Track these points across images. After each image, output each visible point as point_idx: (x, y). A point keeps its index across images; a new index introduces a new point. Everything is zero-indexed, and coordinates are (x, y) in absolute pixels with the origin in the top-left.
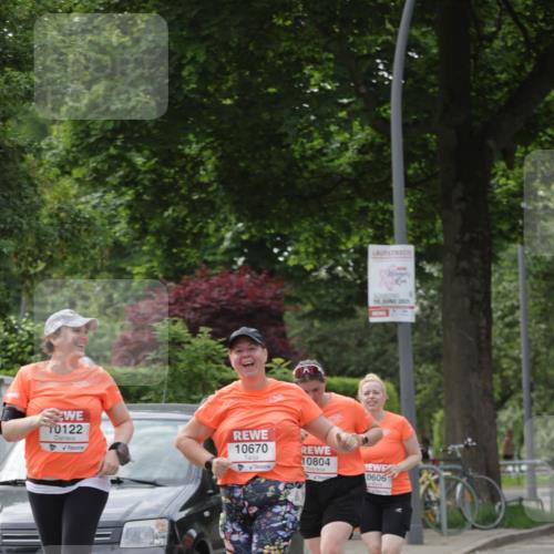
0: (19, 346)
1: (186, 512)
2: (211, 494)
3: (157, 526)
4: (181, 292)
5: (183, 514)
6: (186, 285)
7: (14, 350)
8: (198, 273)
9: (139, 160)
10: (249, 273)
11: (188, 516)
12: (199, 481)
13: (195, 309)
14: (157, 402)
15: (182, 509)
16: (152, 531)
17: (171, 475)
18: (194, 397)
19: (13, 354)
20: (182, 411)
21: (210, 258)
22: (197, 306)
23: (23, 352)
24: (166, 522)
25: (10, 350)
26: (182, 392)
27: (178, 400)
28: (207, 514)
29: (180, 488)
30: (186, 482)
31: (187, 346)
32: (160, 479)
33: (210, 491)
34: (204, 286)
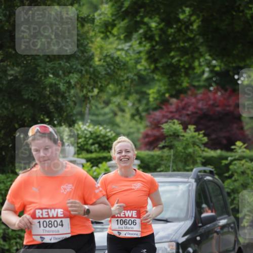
0: (85, 141)
1: (186, 237)
2: (200, 227)
3: (169, 246)
4: (180, 105)
5: (184, 239)
6: (182, 100)
7: (82, 143)
8: (189, 93)
9: (153, 25)
10: (220, 91)
11: (187, 240)
12: (193, 219)
13: (188, 115)
14: (166, 171)
15: (184, 236)
16: (166, 249)
17: (176, 216)
18: (187, 168)
19: (82, 145)
20: (182, 176)
21: (196, 84)
22: (189, 112)
23: (87, 144)
24: (174, 244)
25: (80, 143)
26: (181, 165)
27: (178, 170)
28: (198, 238)
29: (182, 223)
30: (185, 219)
31: (181, 138)
32: (169, 218)
33: (200, 225)
34: (193, 100)
